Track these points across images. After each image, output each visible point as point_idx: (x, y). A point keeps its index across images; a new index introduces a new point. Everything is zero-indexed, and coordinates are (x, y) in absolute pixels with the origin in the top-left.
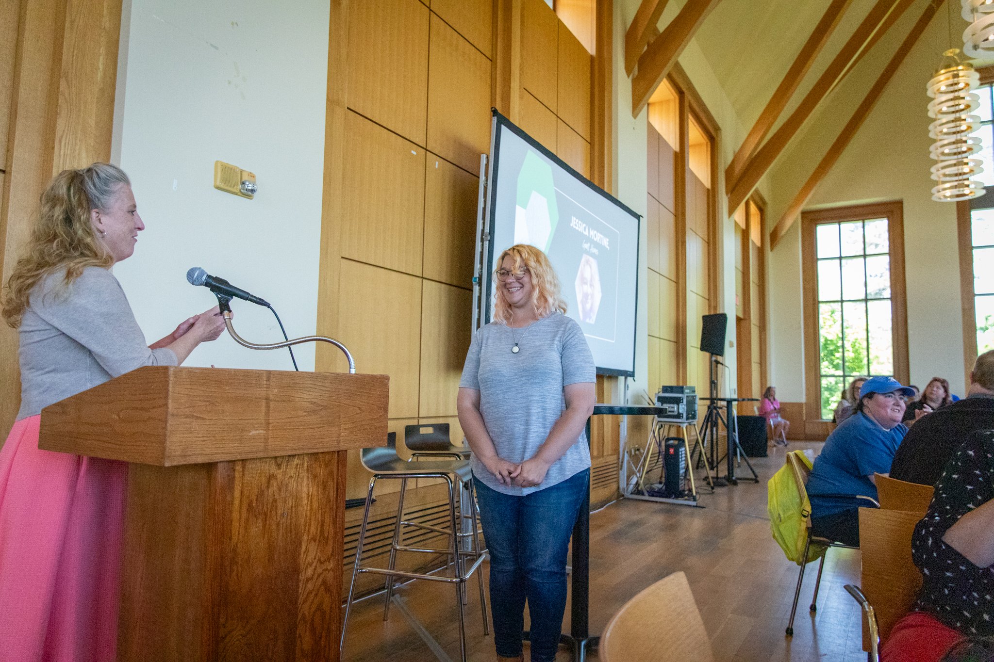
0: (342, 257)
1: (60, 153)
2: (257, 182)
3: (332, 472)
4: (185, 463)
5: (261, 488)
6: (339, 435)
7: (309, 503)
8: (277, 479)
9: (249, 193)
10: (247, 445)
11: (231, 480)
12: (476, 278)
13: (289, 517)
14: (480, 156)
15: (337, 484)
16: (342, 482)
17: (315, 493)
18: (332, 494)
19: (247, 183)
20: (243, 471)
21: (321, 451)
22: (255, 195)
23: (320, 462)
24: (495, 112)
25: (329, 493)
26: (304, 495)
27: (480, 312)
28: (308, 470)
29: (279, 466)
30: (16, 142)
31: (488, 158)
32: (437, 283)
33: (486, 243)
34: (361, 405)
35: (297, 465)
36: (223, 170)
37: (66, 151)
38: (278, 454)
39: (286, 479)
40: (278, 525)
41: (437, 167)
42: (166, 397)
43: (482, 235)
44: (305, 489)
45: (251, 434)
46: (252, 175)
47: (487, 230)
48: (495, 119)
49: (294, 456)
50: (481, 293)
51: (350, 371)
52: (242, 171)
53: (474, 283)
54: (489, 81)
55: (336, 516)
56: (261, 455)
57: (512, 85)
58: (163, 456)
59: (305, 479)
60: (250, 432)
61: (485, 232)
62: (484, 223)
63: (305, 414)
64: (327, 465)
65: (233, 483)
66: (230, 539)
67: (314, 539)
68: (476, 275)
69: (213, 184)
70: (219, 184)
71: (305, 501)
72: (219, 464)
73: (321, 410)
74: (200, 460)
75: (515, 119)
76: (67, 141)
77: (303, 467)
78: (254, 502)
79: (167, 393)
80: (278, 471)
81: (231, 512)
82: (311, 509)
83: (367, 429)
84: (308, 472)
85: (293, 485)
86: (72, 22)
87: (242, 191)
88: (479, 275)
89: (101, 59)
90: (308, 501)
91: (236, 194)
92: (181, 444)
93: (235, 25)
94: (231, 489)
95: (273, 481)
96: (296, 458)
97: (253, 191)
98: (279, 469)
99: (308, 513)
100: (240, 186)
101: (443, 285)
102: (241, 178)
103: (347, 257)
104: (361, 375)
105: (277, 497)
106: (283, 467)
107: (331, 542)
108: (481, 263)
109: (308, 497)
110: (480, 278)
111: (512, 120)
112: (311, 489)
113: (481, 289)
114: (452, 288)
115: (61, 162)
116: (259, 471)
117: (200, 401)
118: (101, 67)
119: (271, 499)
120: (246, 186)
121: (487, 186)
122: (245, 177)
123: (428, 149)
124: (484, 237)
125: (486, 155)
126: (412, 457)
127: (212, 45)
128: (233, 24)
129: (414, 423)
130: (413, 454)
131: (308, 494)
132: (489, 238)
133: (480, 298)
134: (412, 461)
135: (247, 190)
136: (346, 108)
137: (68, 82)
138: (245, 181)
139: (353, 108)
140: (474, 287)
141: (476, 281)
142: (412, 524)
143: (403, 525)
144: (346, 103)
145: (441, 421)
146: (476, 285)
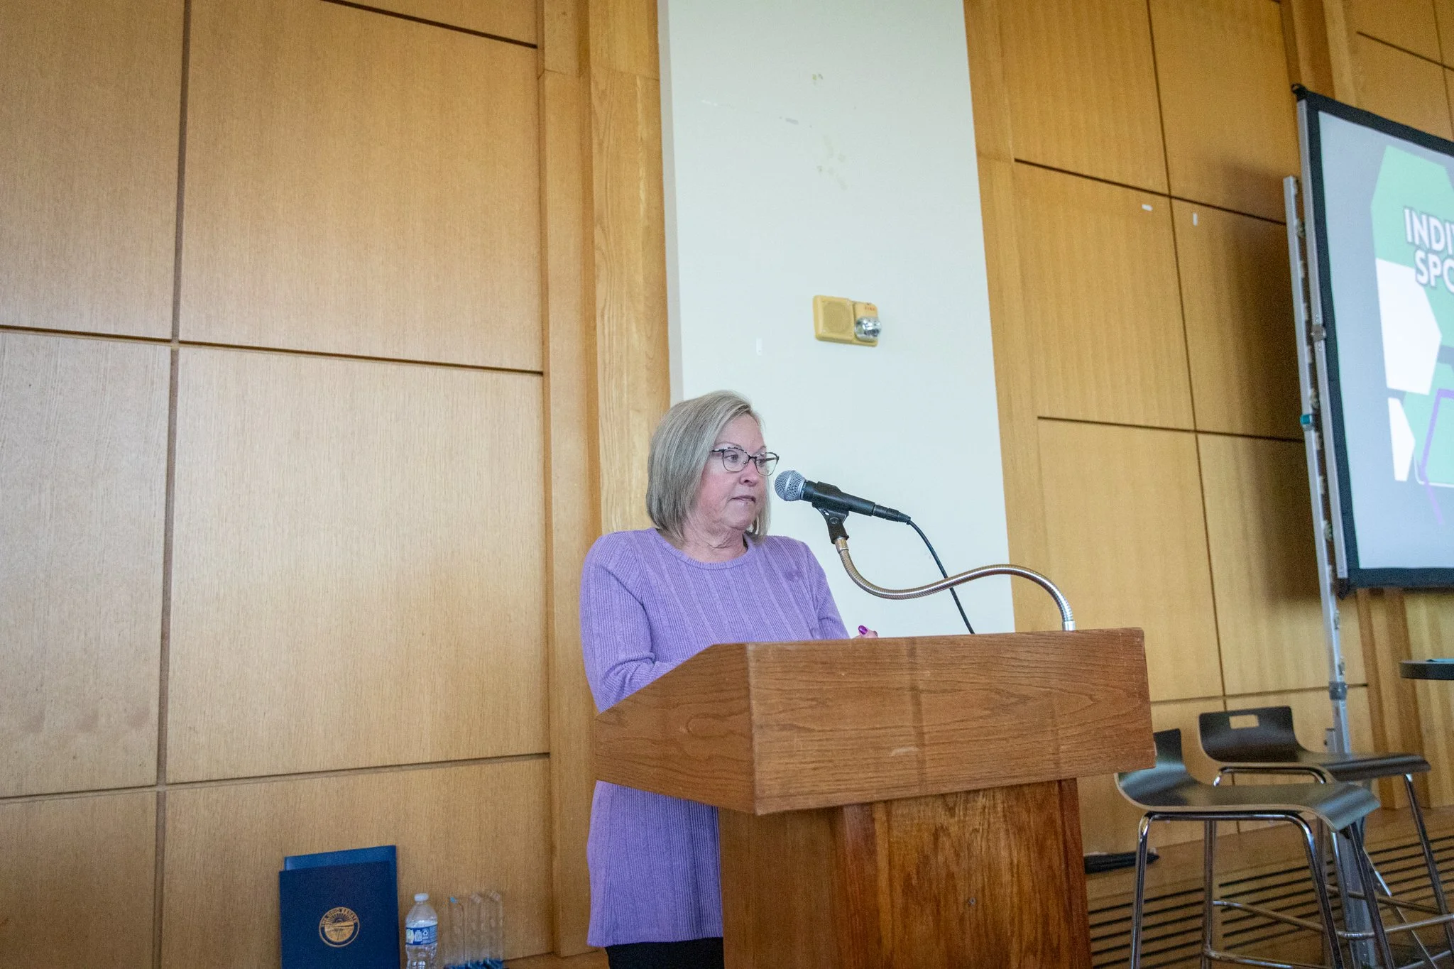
0: (1040, 418)
1: (603, 333)
2: (880, 317)
3: (1050, 821)
4: (788, 808)
5: (923, 851)
6: (1058, 749)
7: (1015, 880)
8: (949, 835)
9: (870, 338)
10: (888, 774)
11: (870, 837)
12: (1307, 416)
13: (980, 907)
14: (1282, 183)
15: (1065, 841)
16: (1074, 839)
17: (1024, 860)
18: (1058, 863)
19: (865, 322)
20: (889, 820)
21: (1026, 780)
22: (880, 337)
23: (1026, 802)
24: (1300, 92)
25: (1050, 861)
26: (1004, 864)
27: (1325, 481)
28: (1004, 815)
29: (951, 811)
30: (551, 328)
31: (1298, 183)
32: (1228, 439)
33: (1320, 347)
34: (1092, 690)
35: (984, 807)
36: (825, 309)
37: (611, 328)
39: (967, 835)
40: (962, 920)
41: (1197, 224)
42: (748, 696)
43: (1309, 330)
44: (1004, 853)
45: (892, 754)
46: (870, 307)
47: (1318, 319)
48: (1303, 106)
49: (976, 791)
50: (1322, 444)
51: (1063, 626)
52: (854, 304)
53: (1304, 426)
54: (1279, 39)
55: (1071, 905)
57: (1331, 33)
58: (752, 796)
59: (1003, 835)
60: (891, 751)
61: (1314, 323)
62: (1308, 308)
63: (988, 712)
64: (1040, 807)
65: (874, 844)
66: (879, 942)
68: (1307, 409)
69: (813, 334)
70: (822, 331)
71: (1006, 877)
72: (845, 809)
73: (1016, 704)
74: (811, 803)
75: (1345, 96)
76: (611, 313)
77: (996, 812)
78: (915, 876)
79: (748, 689)
80: (952, 820)
81: (875, 895)
82: (1020, 892)
83: (1111, 737)
84: (1006, 821)
85: (980, 846)
86: (601, 144)
87: (859, 336)
88: (1314, 409)
89: (642, 185)
90: (1013, 876)
91: (850, 342)
92: (780, 775)
93: (818, 79)
94: (872, 852)
95: (943, 839)
96: (981, 794)
97: (875, 332)
98: (953, 815)
99: (1015, 899)
100: (854, 329)
101: (1240, 440)
102: (855, 316)
103: (1047, 415)
104: (1085, 632)
105: (953, 868)
106: (959, 812)
108: (1314, 384)
109: (1011, 869)
110: (1317, 415)
111: (1339, 98)
112: (1015, 854)
113: (1321, 437)
114: (1260, 442)
115: (607, 344)
116: (916, 821)
117: (801, 699)
118: (643, 195)
119: (944, 874)
120: (864, 327)
121: (1305, 236)
122: (861, 313)
123: (1173, 193)
124: (1312, 334)
125: (1294, 176)
126: (1220, 773)
127: (788, 120)
128: (814, 78)
129: (1216, 707)
130: (1223, 770)
131: (1012, 863)
132: (1324, 334)
133: (1321, 454)
134: (1221, 784)
135: (865, 333)
136: (1013, 160)
137: (603, 230)
138: (861, 319)
139: (1024, 158)
140: (1306, 434)
141: (1308, 422)
142: (1236, 905)
143: (1220, 908)
144: (1012, 153)
145: (1273, 702)
146: (1310, 430)
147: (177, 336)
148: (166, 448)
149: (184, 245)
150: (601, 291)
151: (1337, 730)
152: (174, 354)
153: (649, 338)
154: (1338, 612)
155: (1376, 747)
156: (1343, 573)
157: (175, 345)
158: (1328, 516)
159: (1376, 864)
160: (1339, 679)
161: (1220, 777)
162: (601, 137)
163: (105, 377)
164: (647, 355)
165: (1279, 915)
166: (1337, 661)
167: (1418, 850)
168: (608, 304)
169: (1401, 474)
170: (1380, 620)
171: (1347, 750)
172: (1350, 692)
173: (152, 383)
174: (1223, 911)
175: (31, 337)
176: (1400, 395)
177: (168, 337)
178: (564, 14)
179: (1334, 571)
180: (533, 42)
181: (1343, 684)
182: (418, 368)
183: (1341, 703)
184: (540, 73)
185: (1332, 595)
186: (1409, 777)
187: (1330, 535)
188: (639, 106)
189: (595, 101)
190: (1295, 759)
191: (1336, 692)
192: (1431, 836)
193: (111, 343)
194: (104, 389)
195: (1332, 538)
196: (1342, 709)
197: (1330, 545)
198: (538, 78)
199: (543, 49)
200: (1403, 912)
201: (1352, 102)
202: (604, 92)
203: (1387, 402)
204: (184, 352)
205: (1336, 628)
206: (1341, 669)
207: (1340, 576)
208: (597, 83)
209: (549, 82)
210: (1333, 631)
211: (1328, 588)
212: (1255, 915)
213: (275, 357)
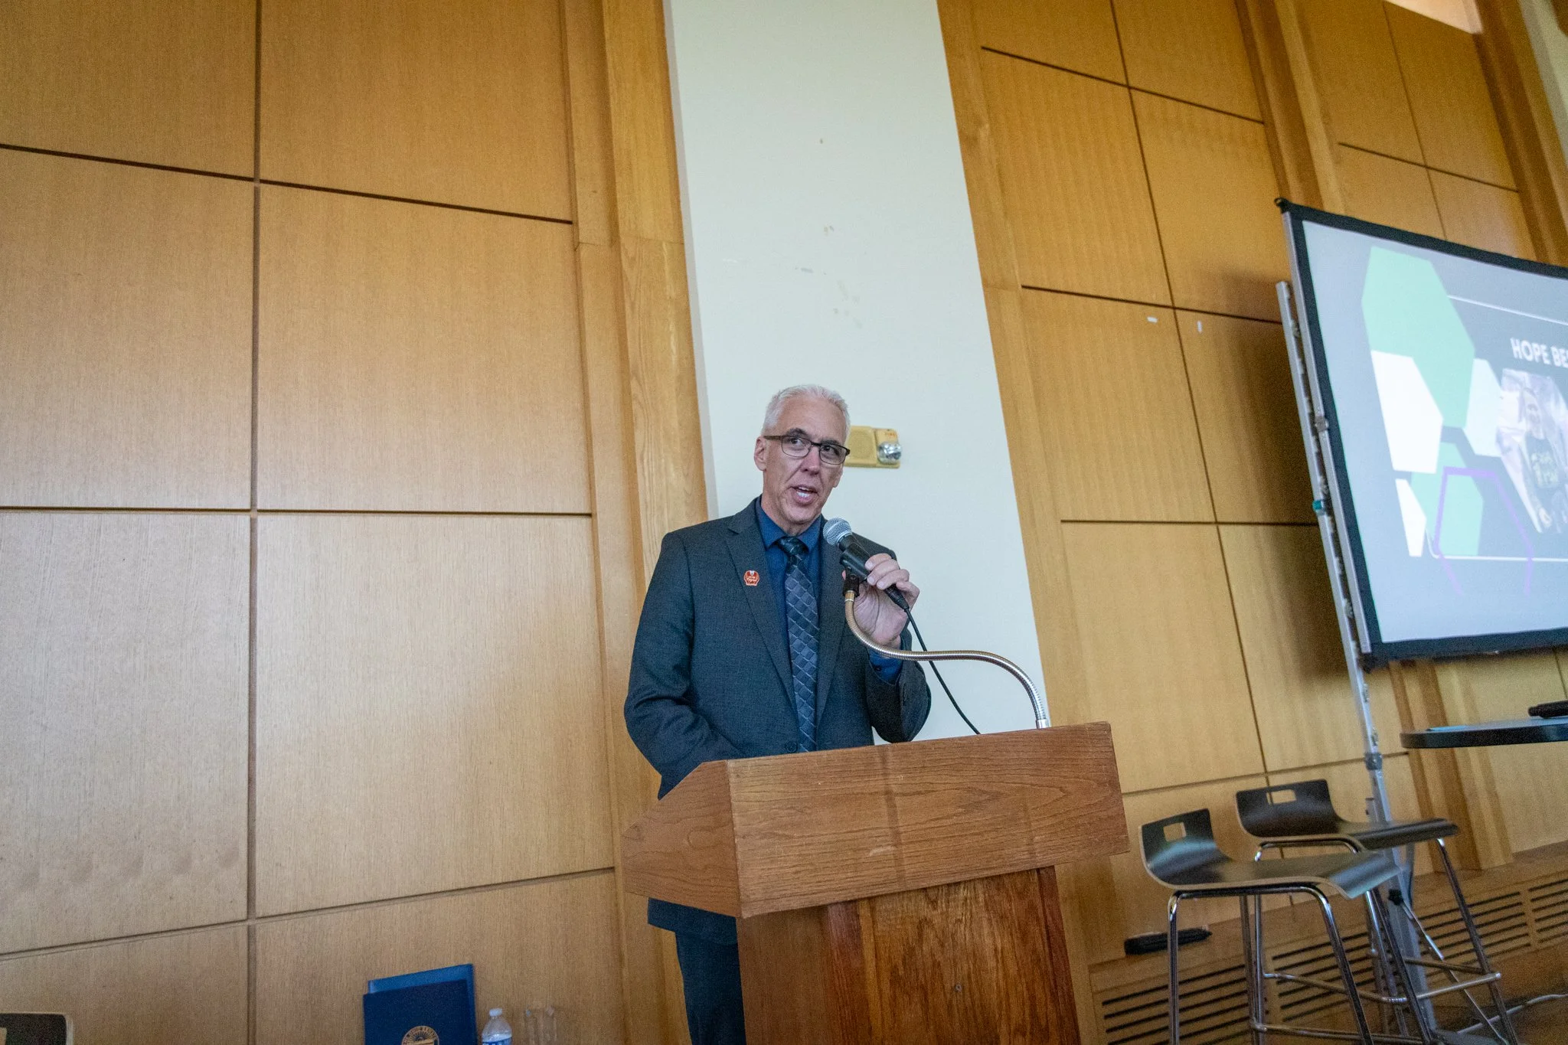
0: (1062, 521)
1: (643, 475)
2: (900, 441)
3: (1032, 908)
5: (908, 943)
6: (1032, 840)
7: (1000, 965)
8: (933, 926)
9: (893, 460)
10: (867, 873)
11: (855, 933)
12: (1319, 502)
13: (967, 992)
14: (1275, 289)
15: (1047, 927)
16: (1054, 924)
17: (1008, 946)
18: (1041, 946)
19: (886, 447)
20: (872, 916)
22: (901, 459)
23: (1007, 891)
24: (1284, 205)
25: (1034, 944)
26: (988, 952)
27: (1342, 562)
28: (986, 904)
29: (934, 903)
30: (597, 474)
31: (1290, 287)
32: (1249, 528)
33: (1325, 436)
35: (966, 898)
37: (651, 469)
38: (924, 885)
39: (950, 925)
40: (950, 1006)
41: (1200, 329)
43: (1313, 423)
44: (988, 941)
45: (871, 854)
46: (891, 433)
47: (1320, 411)
48: (1287, 216)
49: (957, 884)
50: (1335, 527)
52: (875, 431)
53: (1317, 511)
54: (1266, 157)
55: (1056, 986)
56: (896, 888)
57: (1314, 148)
59: (985, 923)
60: (869, 851)
61: (1317, 415)
62: (1310, 402)
63: (961, 810)
64: (1021, 895)
65: (859, 938)
66: (870, 1033)
67: (1020, 1031)
68: (1318, 495)
71: (991, 963)
72: (829, 908)
74: (796, 904)
75: (1334, 205)
76: (650, 457)
77: (978, 902)
78: (901, 967)
80: (935, 913)
81: (863, 987)
82: (1006, 976)
84: (987, 910)
85: (963, 933)
86: (633, 305)
87: (882, 459)
88: (1324, 495)
90: (997, 961)
91: (874, 466)
92: (763, 880)
93: (829, 230)
94: (858, 947)
95: (927, 931)
96: (962, 886)
97: (896, 455)
98: (935, 908)
99: (1002, 983)
100: (876, 453)
101: (1261, 528)
102: (877, 443)
103: (1070, 518)
105: (939, 958)
106: (942, 904)
107: (1055, 1036)
108: (1323, 471)
109: (996, 955)
110: (1328, 500)
111: (1326, 208)
112: (999, 941)
113: (1333, 521)
114: (1280, 529)
115: (647, 485)
116: (900, 915)
117: (780, 808)
118: (674, 348)
119: (929, 964)
120: (885, 451)
121: (1300, 334)
122: (882, 439)
123: (1176, 305)
124: (1316, 425)
125: (1286, 282)
126: (1260, 848)
127: (804, 270)
128: (826, 229)
129: (1259, 784)
130: (1262, 845)
131: (996, 950)
132: (1327, 425)
133: (1336, 537)
134: (1262, 859)
135: (887, 457)
136: (1020, 287)
137: (639, 382)
138: (883, 444)
139: (1031, 284)
140: (1320, 519)
141: (1320, 508)
142: (1289, 977)
143: (1275, 981)
144: (1018, 280)
145: (1315, 775)
146: (1323, 514)
147: (255, 505)
148: (248, 607)
149: (259, 424)
150: (639, 437)
151: (1375, 799)
152: (253, 522)
153: (686, 476)
154: (1365, 685)
155: (1423, 813)
156: (1367, 648)
157: (253, 514)
158: (1347, 594)
159: (1426, 929)
160: (1373, 750)
161: (1261, 852)
162: (633, 299)
163: (191, 547)
164: (685, 491)
165: (1330, 985)
166: (1369, 734)
167: (1459, 915)
168: (646, 449)
169: (1415, 549)
170: (1414, 690)
171: (1388, 818)
172: (1386, 762)
173: (234, 550)
174: (1279, 983)
175: (124, 517)
176: (1407, 476)
177: (248, 507)
178: (595, 192)
179: (1358, 646)
180: (568, 218)
181: (1378, 754)
182: (476, 519)
183: (1377, 772)
184: (576, 247)
185: (1358, 668)
186: (1441, 841)
187: (1351, 613)
188: (667, 268)
189: (625, 266)
190: (1335, 830)
191: (1372, 763)
192: (1468, 901)
193: (196, 517)
194: (190, 559)
195: (1353, 615)
196: (1379, 777)
197: (1352, 621)
198: (575, 250)
199: (577, 224)
200: (1457, 976)
201: (1339, 210)
202: (634, 259)
203: (1394, 484)
204: (261, 519)
205: (1366, 701)
206: (1374, 740)
207: (1364, 651)
208: (626, 253)
209: (584, 252)
210: (1364, 705)
211: (1355, 663)
212: (1308, 986)
213: (344, 518)
